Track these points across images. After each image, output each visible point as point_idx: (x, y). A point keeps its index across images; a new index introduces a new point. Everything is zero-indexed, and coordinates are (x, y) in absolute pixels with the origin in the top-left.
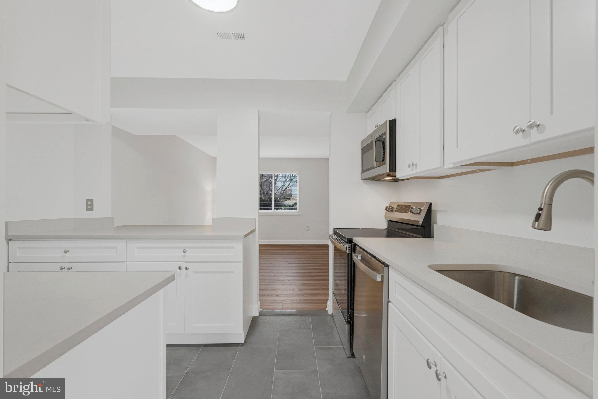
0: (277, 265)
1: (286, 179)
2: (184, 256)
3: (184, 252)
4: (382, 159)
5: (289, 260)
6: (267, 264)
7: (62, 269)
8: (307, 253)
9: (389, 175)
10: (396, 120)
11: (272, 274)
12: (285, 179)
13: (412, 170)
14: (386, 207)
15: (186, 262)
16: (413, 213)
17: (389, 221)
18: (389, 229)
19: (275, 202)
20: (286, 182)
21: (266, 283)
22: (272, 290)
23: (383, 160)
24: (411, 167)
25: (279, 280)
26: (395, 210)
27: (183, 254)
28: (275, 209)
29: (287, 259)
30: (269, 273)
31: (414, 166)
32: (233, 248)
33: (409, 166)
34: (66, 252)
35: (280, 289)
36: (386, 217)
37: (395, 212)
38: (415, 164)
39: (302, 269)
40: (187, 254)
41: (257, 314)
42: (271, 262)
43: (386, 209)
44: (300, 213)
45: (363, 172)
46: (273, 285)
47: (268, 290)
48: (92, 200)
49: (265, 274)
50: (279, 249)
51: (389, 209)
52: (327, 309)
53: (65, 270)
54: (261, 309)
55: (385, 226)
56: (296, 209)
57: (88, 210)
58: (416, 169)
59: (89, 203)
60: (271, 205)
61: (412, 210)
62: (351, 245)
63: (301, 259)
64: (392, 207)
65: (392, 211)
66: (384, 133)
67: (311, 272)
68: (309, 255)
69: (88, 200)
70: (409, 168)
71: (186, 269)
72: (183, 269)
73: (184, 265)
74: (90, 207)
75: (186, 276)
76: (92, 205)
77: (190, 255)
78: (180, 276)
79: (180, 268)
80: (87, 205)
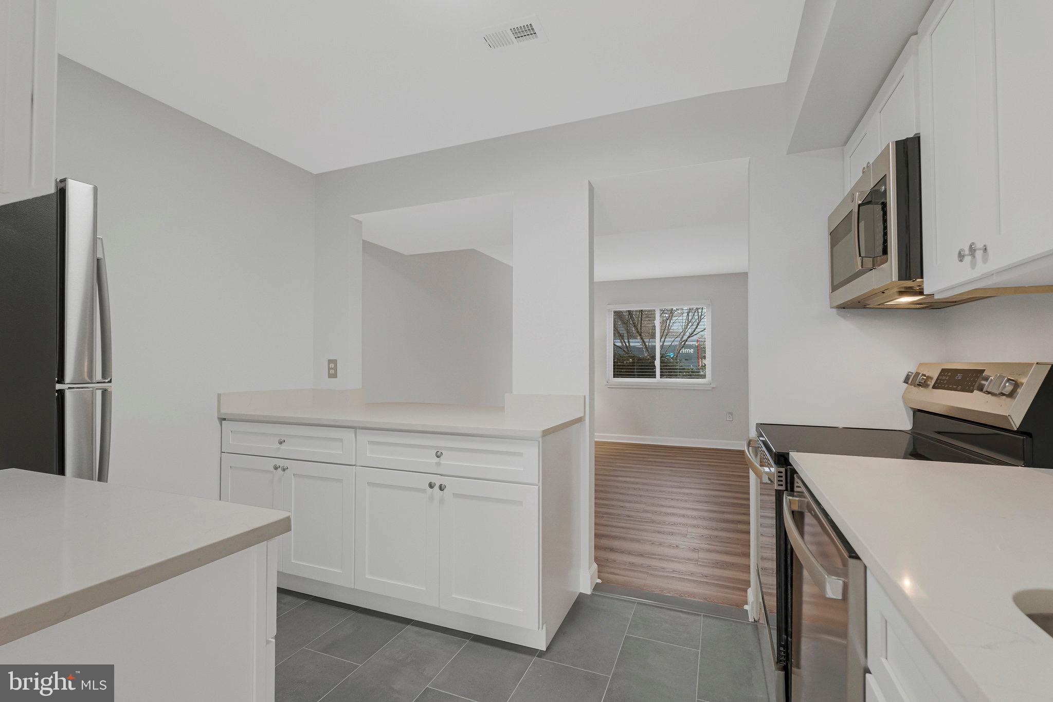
0: (656, 488)
1: (690, 318)
2: (438, 464)
3: (438, 457)
4: (880, 249)
5: (684, 479)
6: (637, 483)
7: (276, 468)
8: (725, 467)
9: (903, 292)
10: (919, 138)
11: (642, 506)
12: (688, 319)
13: (973, 265)
14: (908, 375)
15: (442, 475)
16: (989, 393)
17: (918, 413)
18: (916, 433)
19: (661, 362)
20: (690, 324)
21: (624, 524)
22: (632, 540)
23: (885, 251)
24: (968, 259)
25: (653, 522)
26: (932, 383)
27: (437, 460)
28: (662, 376)
29: (681, 477)
30: (637, 502)
31: (979, 254)
32: (520, 454)
33: (961, 257)
34: (281, 443)
35: (651, 541)
36: (904, 398)
37: (934, 387)
38: (979, 245)
39: (707, 502)
40: (443, 461)
41: (587, 590)
42: (645, 481)
43: (906, 381)
44: (712, 386)
45: (834, 288)
46: (638, 530)
47: (624, 539)
48: (334, 362)
49: (627, 505)
50: (666, 456)
51: (915, 381)
52: (746, 607)
53: (280, 470)
54: (599, 581)
55: (905, 423)
56: (704, 377)
57: (330, 376)
58: (985, 260)
59: (332, 365)
60: (653, 369)
61: (986, 383)
62: (786, 471)
63: (710, 479)
64: (925, 375)
65: (923, 384)
66: (883, 180)
67: (725, 510)
68: (728, 473)
69: (330, 361)
70: (961, 261)
71: (441, 488)
72: (437, 488)
73: (438, 481)
74: (332, 372)
75: (442, 501)
76: (335, 369)
77: (449, 462)
78: (431, 499)
79: (431, 486)
80: (329, 369)
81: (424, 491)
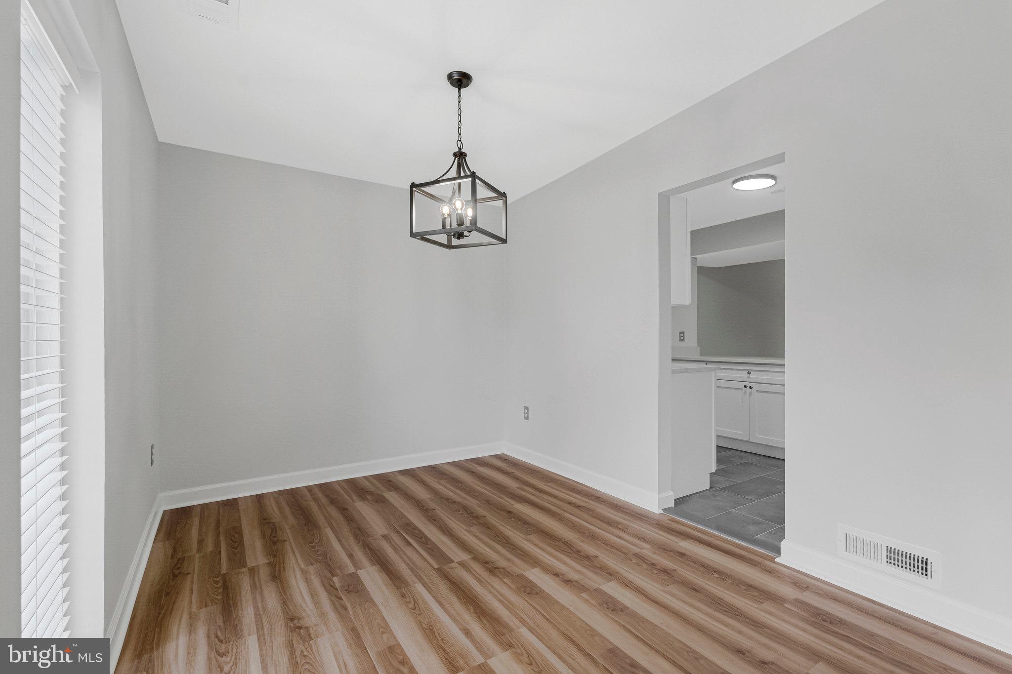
2: (749, 377)
3: (749, 374)
15: (751, 382)
40: (751, 376)
48: (683, 333)
57: (681, 340)
59: (682, 335)
69: (681, 333)
71: (751, 387)
72: (748, 388)
73: (748, 385)
74: (682, 338)
75: (751, 394)
76: (683, 336)
77: (754, 376)
78: (745, 393)
79: (745, 387)
80: (680, 337)
81: (741, 389)
